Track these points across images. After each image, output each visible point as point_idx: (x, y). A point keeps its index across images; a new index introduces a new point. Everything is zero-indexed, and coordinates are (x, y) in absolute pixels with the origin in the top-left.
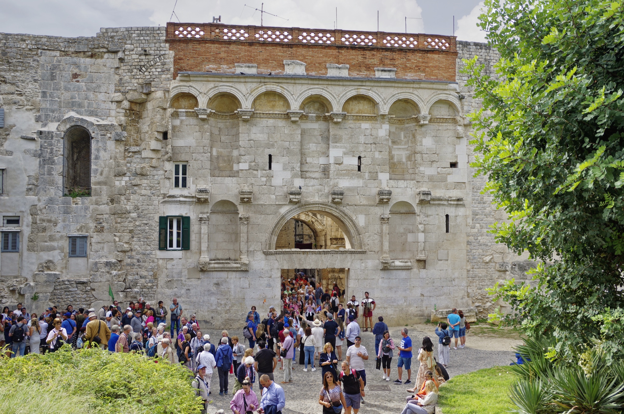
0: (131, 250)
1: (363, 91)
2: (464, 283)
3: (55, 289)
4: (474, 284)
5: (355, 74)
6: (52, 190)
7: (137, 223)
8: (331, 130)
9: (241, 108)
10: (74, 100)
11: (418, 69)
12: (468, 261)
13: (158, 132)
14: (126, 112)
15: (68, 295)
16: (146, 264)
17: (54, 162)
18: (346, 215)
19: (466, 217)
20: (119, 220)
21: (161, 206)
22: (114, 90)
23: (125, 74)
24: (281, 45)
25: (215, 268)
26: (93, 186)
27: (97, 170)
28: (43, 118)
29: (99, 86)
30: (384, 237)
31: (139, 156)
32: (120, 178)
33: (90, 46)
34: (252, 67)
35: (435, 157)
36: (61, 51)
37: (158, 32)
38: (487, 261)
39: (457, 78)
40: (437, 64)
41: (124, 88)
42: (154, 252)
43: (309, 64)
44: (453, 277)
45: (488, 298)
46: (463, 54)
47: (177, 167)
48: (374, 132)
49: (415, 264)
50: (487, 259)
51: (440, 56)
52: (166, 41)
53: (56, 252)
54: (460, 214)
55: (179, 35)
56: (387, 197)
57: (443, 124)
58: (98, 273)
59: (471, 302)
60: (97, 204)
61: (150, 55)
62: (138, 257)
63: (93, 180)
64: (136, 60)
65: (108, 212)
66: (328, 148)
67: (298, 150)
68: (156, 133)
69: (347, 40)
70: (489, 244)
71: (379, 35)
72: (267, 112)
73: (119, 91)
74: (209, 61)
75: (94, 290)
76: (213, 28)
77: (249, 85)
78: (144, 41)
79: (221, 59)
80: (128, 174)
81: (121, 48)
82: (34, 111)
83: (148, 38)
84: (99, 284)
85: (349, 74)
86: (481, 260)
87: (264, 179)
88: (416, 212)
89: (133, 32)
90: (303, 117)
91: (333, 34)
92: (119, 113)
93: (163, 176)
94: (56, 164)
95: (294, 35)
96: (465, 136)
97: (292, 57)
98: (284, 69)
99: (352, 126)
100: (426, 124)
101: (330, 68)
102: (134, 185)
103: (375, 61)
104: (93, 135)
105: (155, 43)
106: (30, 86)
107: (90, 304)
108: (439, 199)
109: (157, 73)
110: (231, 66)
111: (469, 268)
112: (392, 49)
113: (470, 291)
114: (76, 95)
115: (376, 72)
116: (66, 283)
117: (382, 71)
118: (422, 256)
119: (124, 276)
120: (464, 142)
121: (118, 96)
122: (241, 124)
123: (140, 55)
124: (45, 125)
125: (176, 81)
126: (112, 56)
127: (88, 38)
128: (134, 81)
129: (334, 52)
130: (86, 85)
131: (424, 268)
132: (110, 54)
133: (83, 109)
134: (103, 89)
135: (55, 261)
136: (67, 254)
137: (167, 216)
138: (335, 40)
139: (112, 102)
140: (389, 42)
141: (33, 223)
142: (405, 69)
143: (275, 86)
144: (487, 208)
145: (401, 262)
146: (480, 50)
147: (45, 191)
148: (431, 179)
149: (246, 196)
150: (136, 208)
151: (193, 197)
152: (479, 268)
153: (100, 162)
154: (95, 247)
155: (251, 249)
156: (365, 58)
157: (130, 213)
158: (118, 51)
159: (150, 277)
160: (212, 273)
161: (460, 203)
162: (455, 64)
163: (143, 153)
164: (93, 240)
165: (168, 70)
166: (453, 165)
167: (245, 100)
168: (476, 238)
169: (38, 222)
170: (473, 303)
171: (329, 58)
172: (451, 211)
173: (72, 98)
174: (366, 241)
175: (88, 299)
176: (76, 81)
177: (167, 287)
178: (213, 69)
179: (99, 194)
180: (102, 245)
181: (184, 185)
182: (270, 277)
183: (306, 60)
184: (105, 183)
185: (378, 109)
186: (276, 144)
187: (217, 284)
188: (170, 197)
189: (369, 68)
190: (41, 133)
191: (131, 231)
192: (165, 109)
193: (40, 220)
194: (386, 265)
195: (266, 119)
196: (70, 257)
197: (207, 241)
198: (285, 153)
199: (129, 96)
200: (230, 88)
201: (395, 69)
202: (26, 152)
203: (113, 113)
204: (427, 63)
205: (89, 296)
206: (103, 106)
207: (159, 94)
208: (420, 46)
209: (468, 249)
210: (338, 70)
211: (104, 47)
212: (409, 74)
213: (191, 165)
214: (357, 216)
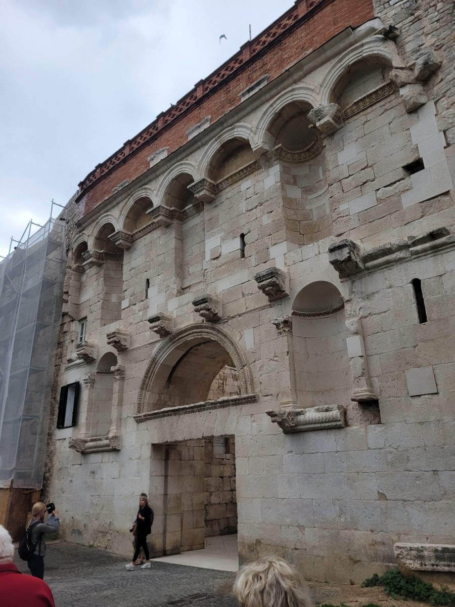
8: (206, 215)
11: (301, 49)
16: (49, 448)
18: (225, 336)
21: (65, 375)
24: (147, 142)
25: (91, 448)
34: (124, 183)
35: (368, 174)
39: (376, 10)
42: (54, 431)
43: (171, 145)
47: (83, 326)
48: (259, 188)
49: (357, 415)
52: (76, 202)
56: (268, 281)
67: (172, 260)
76: (103, 167)
77: (121, 205)
79: (105, 192)
87: (141, 313)
88: (343, 295)
90: (182, 215)
93: (70, 340)
95: (160, 124)
96: (428, 99)
97: (157, 149)
98: (149, 167)
99: (230, 195)
101: (190, 133)
108: (385, 252)
110: (110, 194)
112: (259, 53)
115: (242, 99)
117: (249, 91)
120: (428, 110)
122: (125, 254)
129: (196, 112)
131: (378, 420)
137: (66, 386)
142: (282, 64)
143: (140, 192)
145: (319, 409)
155: (124, 415)
156: (229, 91)
159: (49, 464)
160: (90, 456)
166: (413, 168)
167: (117, 222)
171: (190, 123)
174: (257, 376)
182: (140, 458)
183: (169, 143)
186: (152, 263)
187: (93, 472)
188: (71, 361)
189: (234, 100)
192: (71, 268)
198: (160, 270)
200: (108, 217)
204: (312, 31)
208: (301, 16)
210: (198, 130)
214: (242, 333)
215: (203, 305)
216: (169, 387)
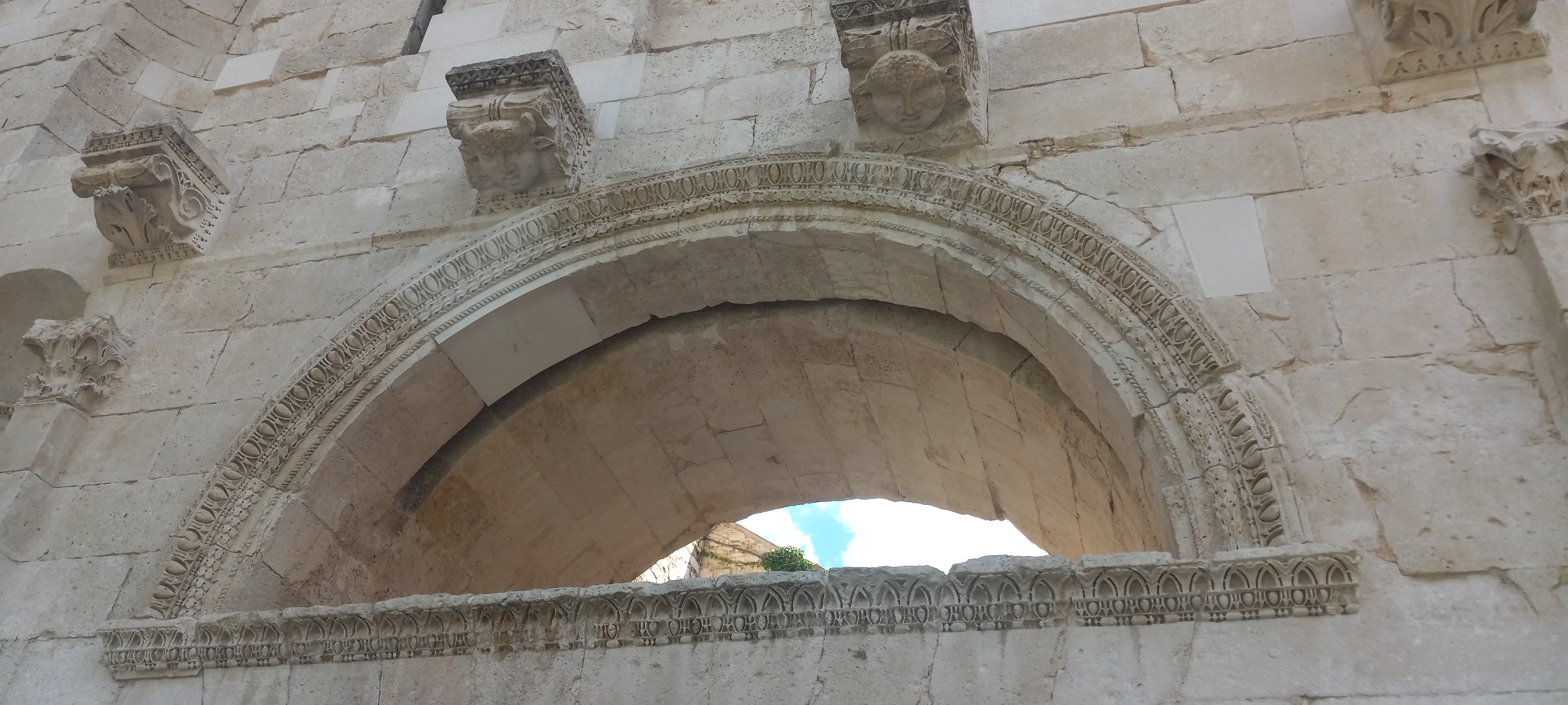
174: (1322, 439)
214: (1161, 218)
216: (398, 527)
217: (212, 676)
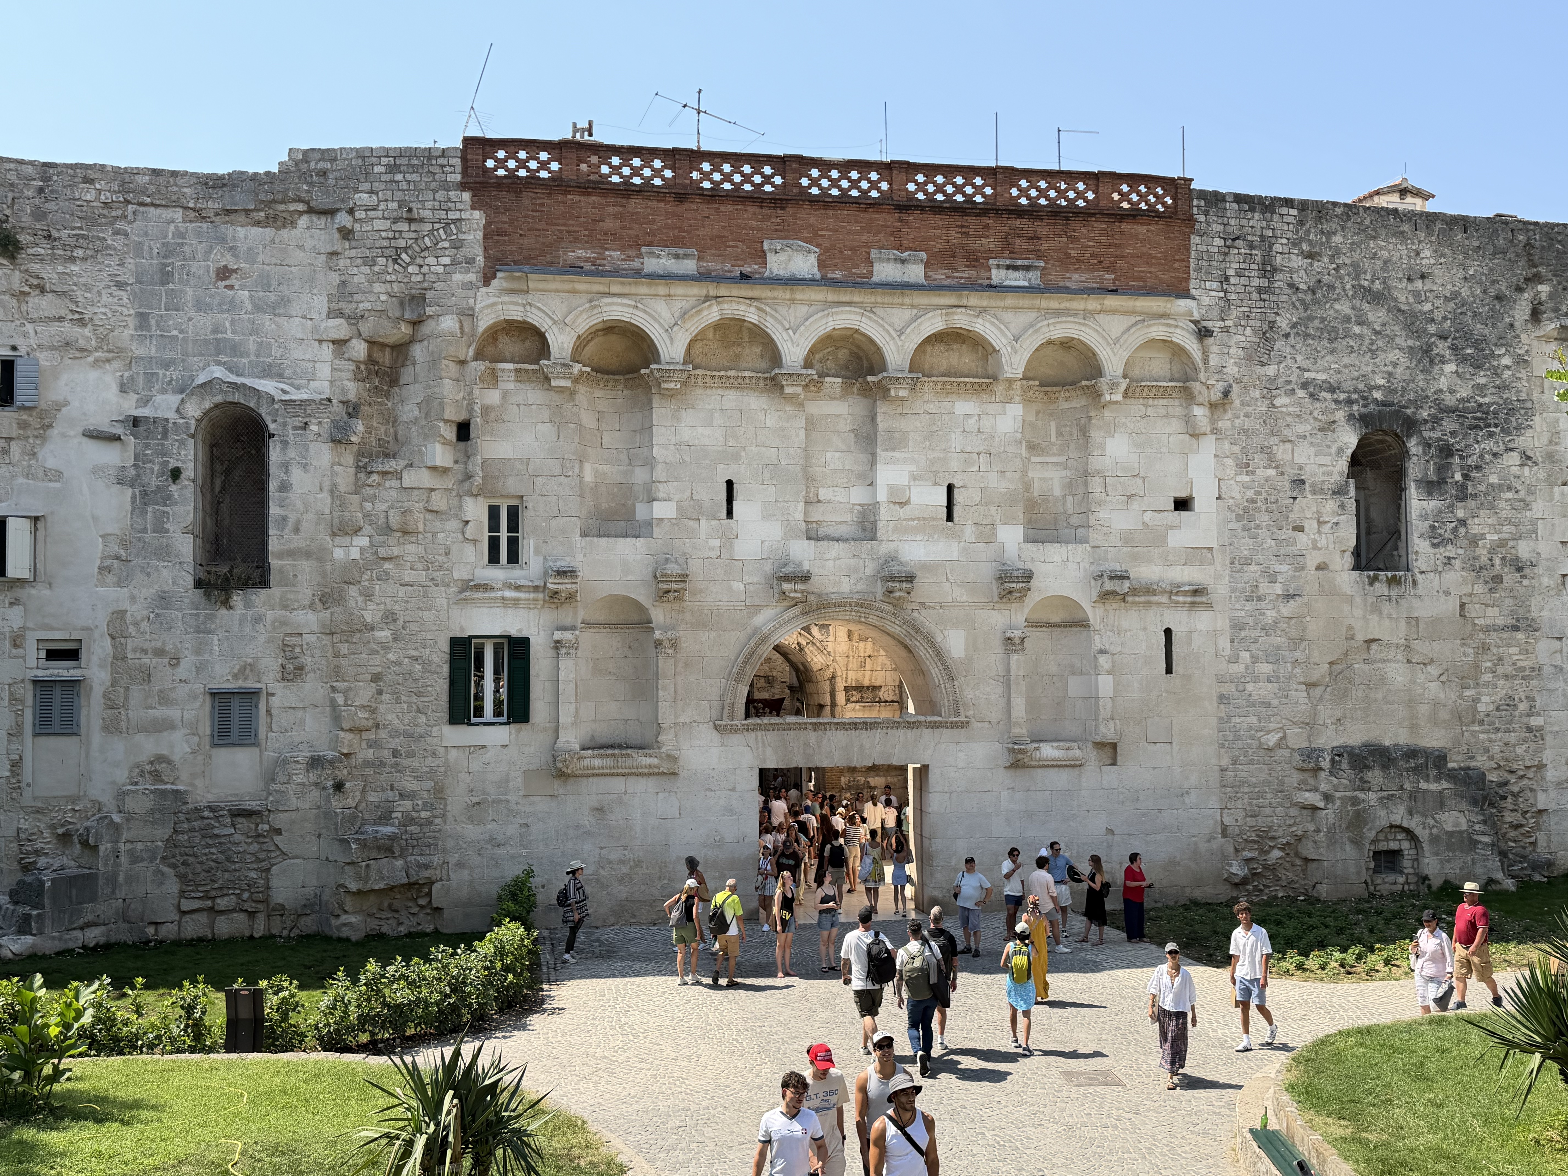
0: (377, 726)
1: (961, 320)
2: (1214, 802)
3: (175, 831)
4: (1239, 804)
5: (940, 276)
6: (165, 572)
7: (390, 656)
8: (879, 419)
9: (658, 362)
10: (220, 336)
11: (1098, 262)
12: (1222, 746)
13: (446, 421)
14: (358, 368)
15: (208, 846)
16: (415, 763)
17: (170, 497)
18: (918, 631)
19: (1215, 634)
20: (344, 649)
21: (455, 612)
22: (325, 311)
23: (355, 270)
24: (757, 198)
25: (594, 768)
26: (274, 562)
27: (284, 519)
28: (141, 380)
29: (285, 301)
30: (1013, 687)
31: (395, 483)
32: (346, 540)
33: (262, 196)
34: (686, 256)
35: (1136, 486)
36: (186, 208)
37: (441, 161)
38: (1271, 744)
39: (1193, 284)
40: (1144, 250)
41: (354, 306)
42: (435, 729)
43: (826, 250)
44: (1186, 786)
45: (1273, 838)
46: (1208, 223)
47: (494, 512)
48: (986, 423)
49: (1092, 755)
50: (1272, 739)
51: (1152, 228)
52: (463, 186)
53: (178, 736)
54: (1201, 626)
55: (495, 169)
56: (1021, 585)
57: (1156, 402)
58: (291, 788)
59: (1232, 849)
60: (285, 607)
61: (422, 220)
62: (395, 743)
63: (273, 544)
64: (384, 234)
65: (315, 628)
66: (873, 463)
67: (799, 468)
68: (441, 424)
69: (920, 187)
70: (1275, 702)
71: (1000, 176)
72: (722, 373)
73: (340, 314)
74: (576, 240)
75: (278, 832)
76: (583, 154)
77: (678, 305)
78: (404, 186)
79: (606, 234)
80: (368, 529)
81: (343, 201)
82: (116, 364)
83: (415, 177)
84: (293, 815)
85: (926, 277)
86: (1255, 743)
87: (717, 543)
88: (1092, 622)
89: (374, 160)
90: (813, 385)
91: (885, 173)
92: (340, 370)
93: (460, 536)
94: (176, 503)
95: (790, 176)
96: (1212, 432)
97: (786, 233)
98: (765, 263)
99: (931, 407)
100: (1116, 402)
101: (880, 260)
102: (384, 559)
103: (992, 243)
104: (272, 427)
105: (435, 191)
106: (105, 299)
107: (268, 870)
108: (1149, 590)
109: (440, 269)
110: (632, 253)
111: (1225, 761)
112: (1032, 212)
113: (1227, 820)
114: (227, 324)
115: (994, 272)
116: (206, 814)
117: (1008, 267)
118: (1107, 732)
119: (358, 794)
120: (1209, 444)
121: (338, 328)
122: (656, 401)
123: (396, 221)
124: (145, 401)
125: (490, 289)
126: (322, 221)
127: (256, 174)
128: (378, 287)
129: (890, 219)
130: (251, 296)
131: (1114, 763)
132: (314, 218)
133: (245, 360)
134: (295, 309)
135: (176, 758)
136: (207, 740)
137: (471, 637)
138: (891, 189)
139: (320, 341)
140: (1023, 192)
141: (115, 657)
142: (1066, 261)
143: (742, 307)
144: (1268, 613)
145: (1057, 748)
146: (1250, 215)
147: (148, 575)
148: (1127, 538)
149: (674, 586)
150: (390, 617)
151: (536, 588)
152: (1251, 762)
153: (295, 496)
154: (282, 719)
155: (682, 720)
156: (967, 235)
157: (372, 629)
158: (338, 210)
159: (425, 794)
160: (584, 780)
161: (1198, 599)
162: (1188, 250)
163: (405, 475)
164: (275, 702)
165: (470, 261)
166: (1182, 504)
167: (668, 342)
168: (1241, 688)
169: (129, 656)
170: (1237, 850)
171: (875, 235)
172: (1178, 620)
173: (215, 331)
174: (969, 694)
175: (262, 856)
176: (226, 287)
177: (471, 819)
178: (587, 260)
179: (289, 582)
180: (300, 714)
181: (513, 558)
182: (733, 789)
183: (820, 240)
184: (308, 555)
185: (999, 365)
186: (743, 454)
187: (600, 810)
188: (478, 587)
189: (976, 260)
190: (136, 422)
191: (376, 678)
192: (463, 363)
193: (134, 650)
194: (1020, 756)
195: (720, 391)
196: (214, 745)
197: (573, 699)
198: (767, 475)
199: (366, 328)
200: (631, 310)
201: (1042, 264)
202: (97, 471)
203: (324, 371)
204: (1117, 246)
205: (265, 847)
206: (297, 353)
207: (449, 323)
208: (1103, 203)
209: (1223, 715)
210: (899, 266)
211: (300, 200)
212: (1076, 276)
213: (530, 506)
214: (946, 633)
215: (904, 585)
217: (745, 733)
